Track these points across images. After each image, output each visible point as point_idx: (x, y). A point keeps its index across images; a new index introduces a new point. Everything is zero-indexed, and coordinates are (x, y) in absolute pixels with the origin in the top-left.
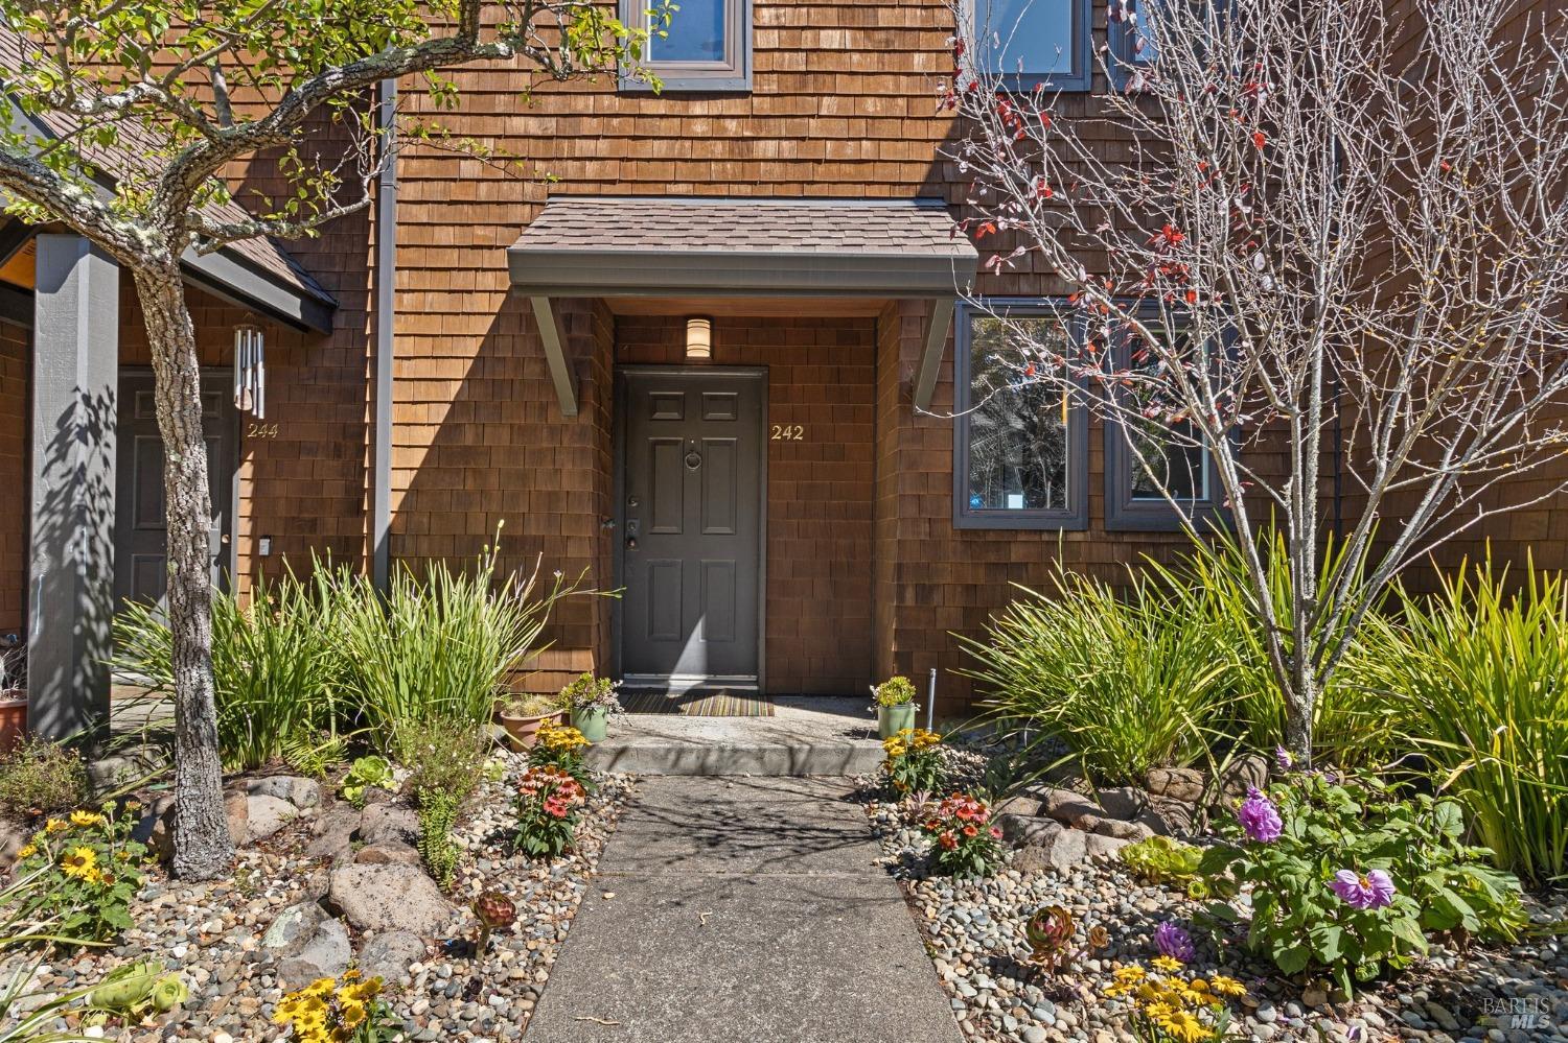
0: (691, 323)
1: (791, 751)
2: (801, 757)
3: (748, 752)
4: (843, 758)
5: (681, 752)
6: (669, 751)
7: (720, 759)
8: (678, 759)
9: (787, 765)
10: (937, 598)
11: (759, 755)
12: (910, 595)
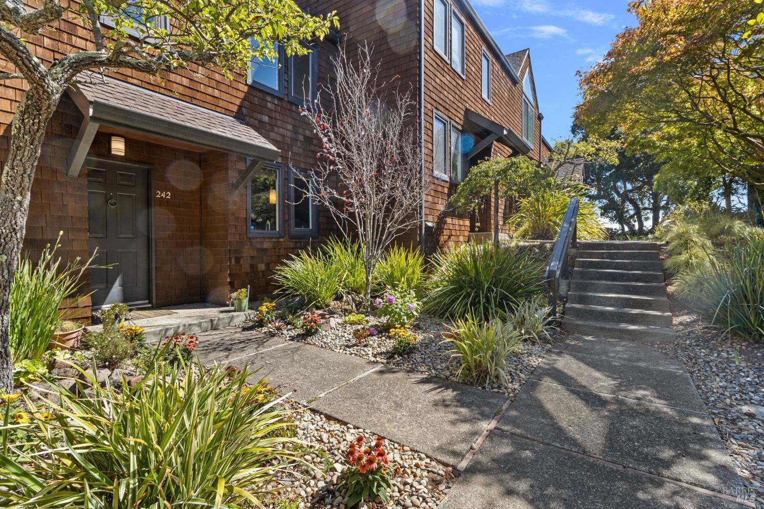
0: (113, 138)
1: (212, 321)
2: (215, 322)
3: (195, 324)
4: (229, 320)
5: (167, 330)
6: (161, 330)
7: (184, 329)
8: (166, 333)
9: (210, 326)
10: (242, 261)
11: (199, 325)
12: (233, 261)
